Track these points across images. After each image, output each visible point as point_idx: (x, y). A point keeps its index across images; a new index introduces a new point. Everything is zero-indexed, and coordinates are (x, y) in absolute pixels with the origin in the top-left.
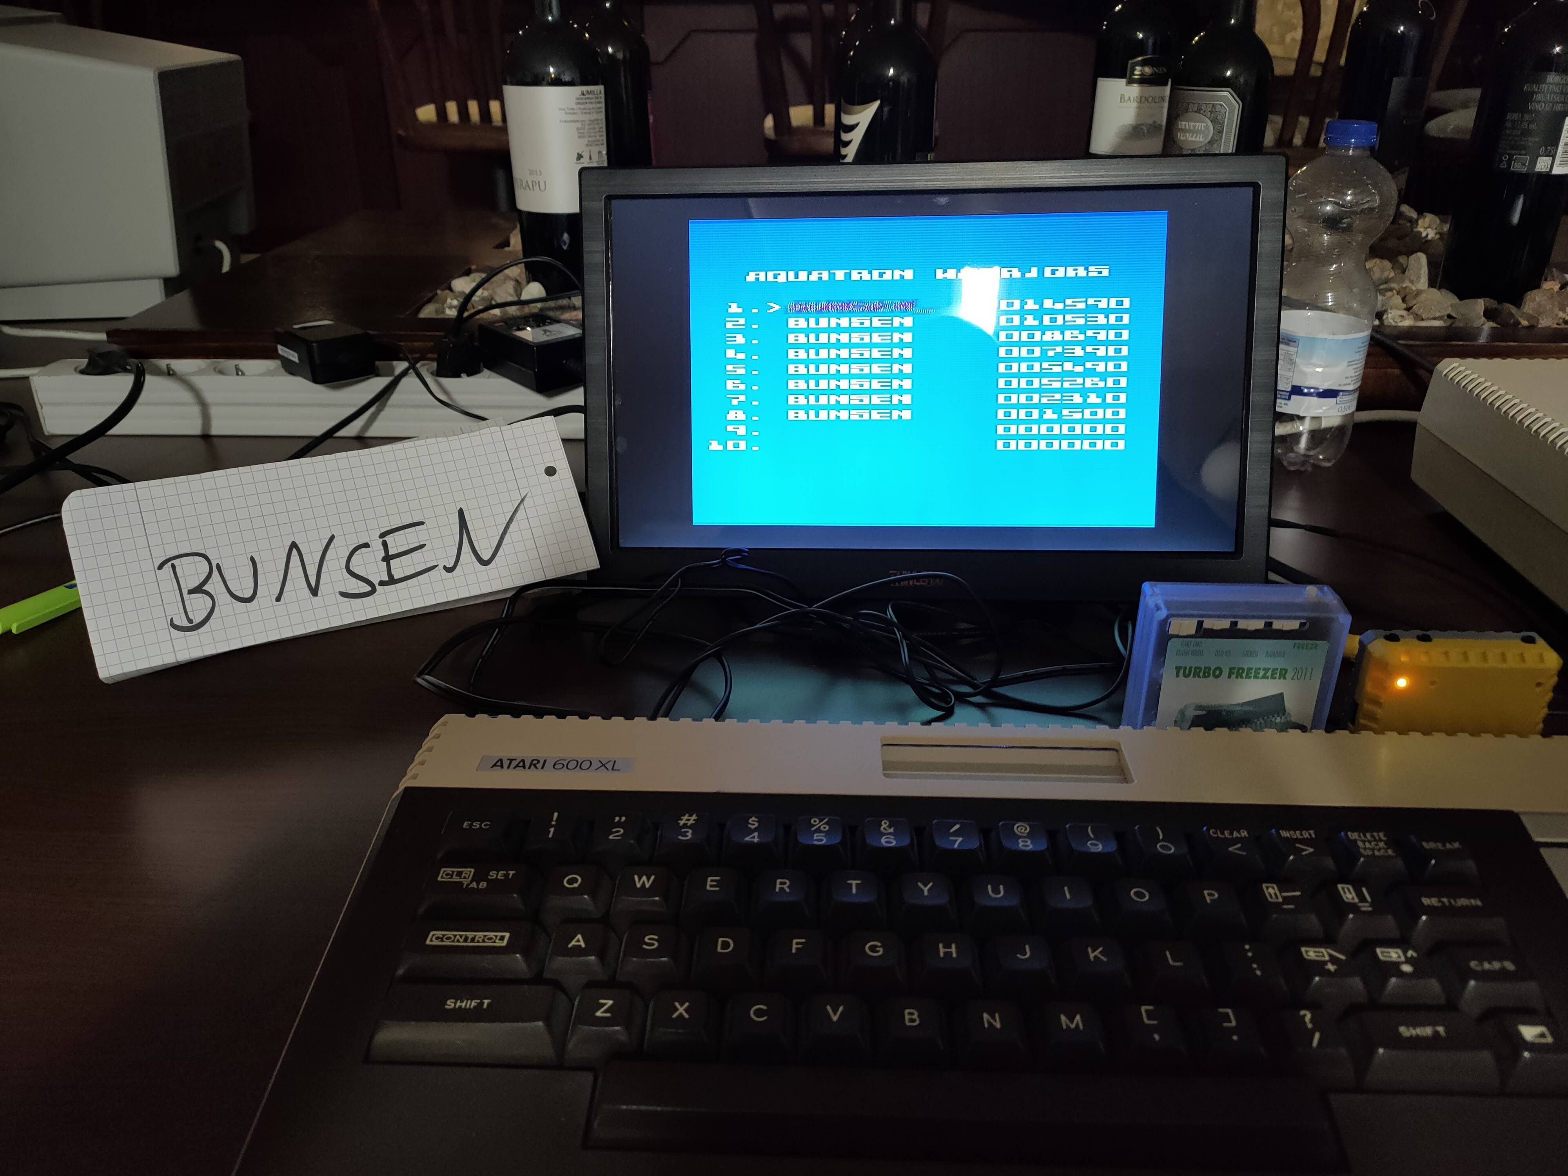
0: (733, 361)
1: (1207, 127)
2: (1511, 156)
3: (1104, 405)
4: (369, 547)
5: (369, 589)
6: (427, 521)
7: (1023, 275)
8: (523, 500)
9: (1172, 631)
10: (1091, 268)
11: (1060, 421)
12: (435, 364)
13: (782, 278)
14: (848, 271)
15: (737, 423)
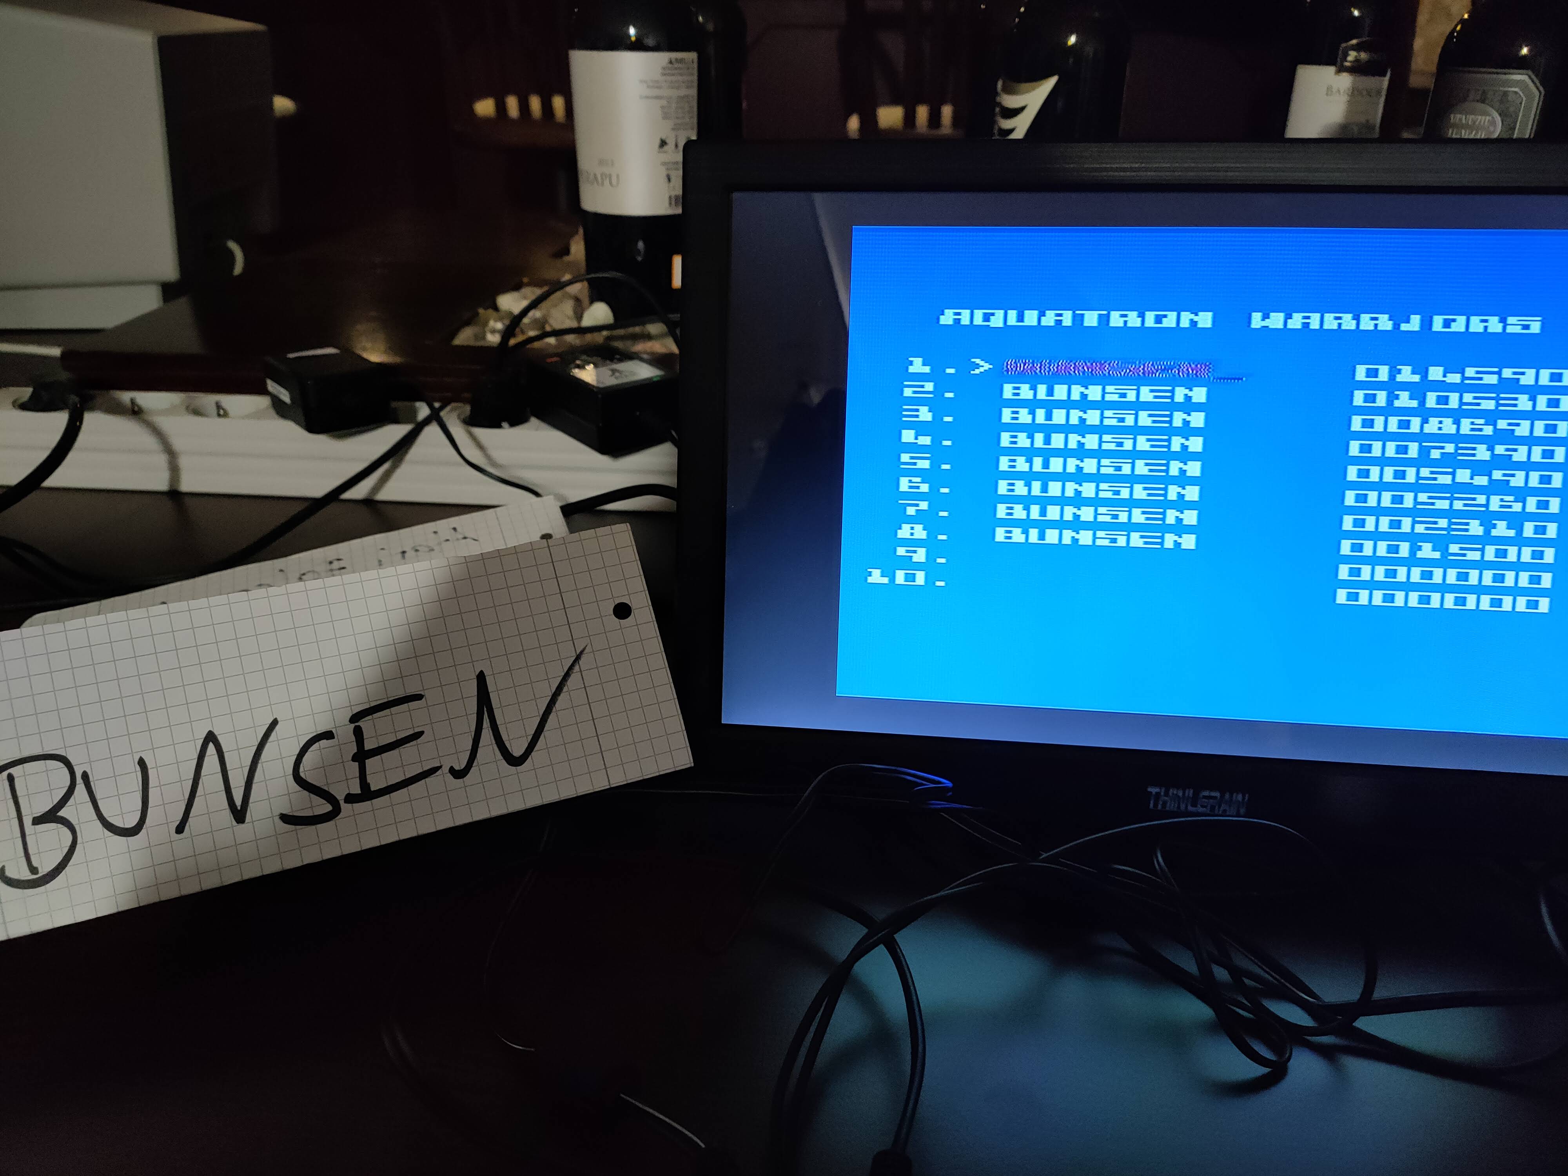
0: (912, 448)
1: (1493, 122)
3: (1520, 541)
4: (333, 738)
5: (328, 808)
6: (426, 693)
7: (1396, 326)
8: (578, 658)
10: (1510, 320)
11: (1445, 563)
12: (464, 410)
13: (997, 321)
14: (1105, 312)
15: (912, 543)
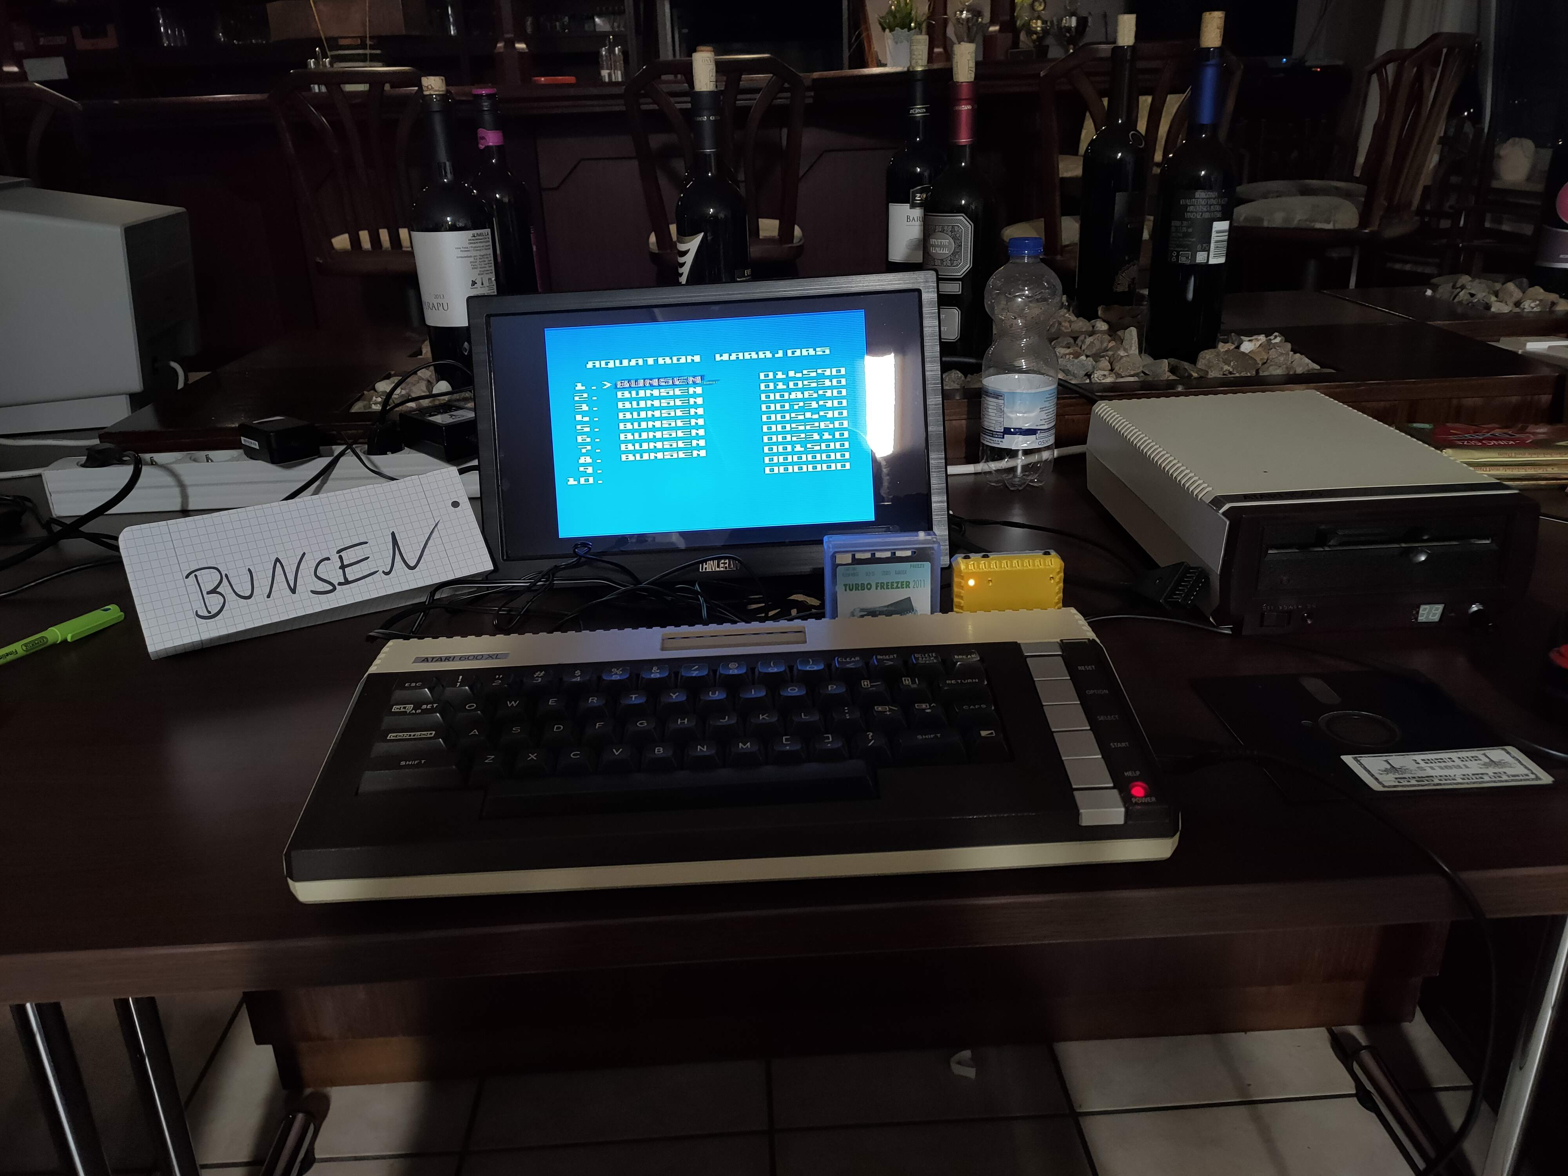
0: (581, 422)
1: (950, 243)
2: (1178, 252)
3: (834, 440)
4: (330, 560)
5: (331, 588)
6: (369, 541)
7: (773, 356)
8: (436, 525)
9: (838, 562)
10: (817, 349)
11: (806, 452)
12: (366, 446)
13: (611, 365)
14: (656, 358)
15: (585, 465)
